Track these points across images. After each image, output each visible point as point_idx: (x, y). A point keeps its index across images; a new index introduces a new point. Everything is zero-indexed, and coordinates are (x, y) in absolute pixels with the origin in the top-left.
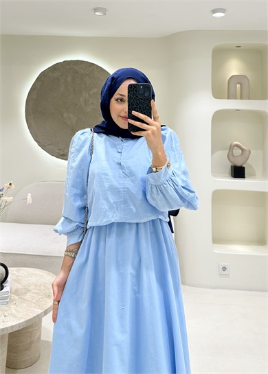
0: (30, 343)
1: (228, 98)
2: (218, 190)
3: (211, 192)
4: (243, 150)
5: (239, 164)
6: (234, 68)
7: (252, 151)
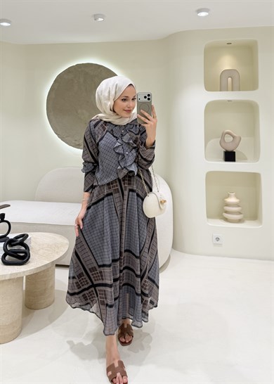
0: (45, 290)
1: (221, 91)
2: (210, 172)
3: (205, 174)
4: (234, 137)
5: (230, 149)
6: (227, 63)
7: (242, 138)
